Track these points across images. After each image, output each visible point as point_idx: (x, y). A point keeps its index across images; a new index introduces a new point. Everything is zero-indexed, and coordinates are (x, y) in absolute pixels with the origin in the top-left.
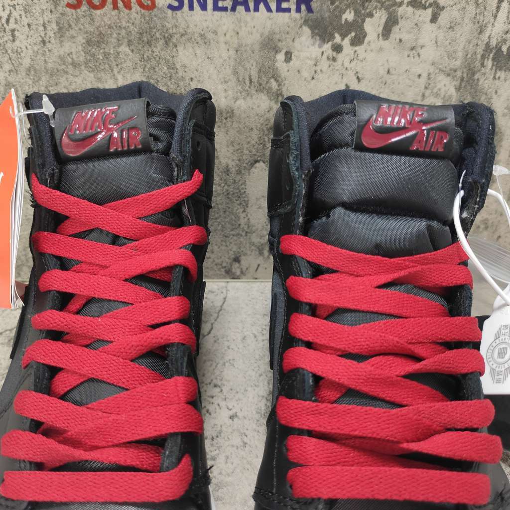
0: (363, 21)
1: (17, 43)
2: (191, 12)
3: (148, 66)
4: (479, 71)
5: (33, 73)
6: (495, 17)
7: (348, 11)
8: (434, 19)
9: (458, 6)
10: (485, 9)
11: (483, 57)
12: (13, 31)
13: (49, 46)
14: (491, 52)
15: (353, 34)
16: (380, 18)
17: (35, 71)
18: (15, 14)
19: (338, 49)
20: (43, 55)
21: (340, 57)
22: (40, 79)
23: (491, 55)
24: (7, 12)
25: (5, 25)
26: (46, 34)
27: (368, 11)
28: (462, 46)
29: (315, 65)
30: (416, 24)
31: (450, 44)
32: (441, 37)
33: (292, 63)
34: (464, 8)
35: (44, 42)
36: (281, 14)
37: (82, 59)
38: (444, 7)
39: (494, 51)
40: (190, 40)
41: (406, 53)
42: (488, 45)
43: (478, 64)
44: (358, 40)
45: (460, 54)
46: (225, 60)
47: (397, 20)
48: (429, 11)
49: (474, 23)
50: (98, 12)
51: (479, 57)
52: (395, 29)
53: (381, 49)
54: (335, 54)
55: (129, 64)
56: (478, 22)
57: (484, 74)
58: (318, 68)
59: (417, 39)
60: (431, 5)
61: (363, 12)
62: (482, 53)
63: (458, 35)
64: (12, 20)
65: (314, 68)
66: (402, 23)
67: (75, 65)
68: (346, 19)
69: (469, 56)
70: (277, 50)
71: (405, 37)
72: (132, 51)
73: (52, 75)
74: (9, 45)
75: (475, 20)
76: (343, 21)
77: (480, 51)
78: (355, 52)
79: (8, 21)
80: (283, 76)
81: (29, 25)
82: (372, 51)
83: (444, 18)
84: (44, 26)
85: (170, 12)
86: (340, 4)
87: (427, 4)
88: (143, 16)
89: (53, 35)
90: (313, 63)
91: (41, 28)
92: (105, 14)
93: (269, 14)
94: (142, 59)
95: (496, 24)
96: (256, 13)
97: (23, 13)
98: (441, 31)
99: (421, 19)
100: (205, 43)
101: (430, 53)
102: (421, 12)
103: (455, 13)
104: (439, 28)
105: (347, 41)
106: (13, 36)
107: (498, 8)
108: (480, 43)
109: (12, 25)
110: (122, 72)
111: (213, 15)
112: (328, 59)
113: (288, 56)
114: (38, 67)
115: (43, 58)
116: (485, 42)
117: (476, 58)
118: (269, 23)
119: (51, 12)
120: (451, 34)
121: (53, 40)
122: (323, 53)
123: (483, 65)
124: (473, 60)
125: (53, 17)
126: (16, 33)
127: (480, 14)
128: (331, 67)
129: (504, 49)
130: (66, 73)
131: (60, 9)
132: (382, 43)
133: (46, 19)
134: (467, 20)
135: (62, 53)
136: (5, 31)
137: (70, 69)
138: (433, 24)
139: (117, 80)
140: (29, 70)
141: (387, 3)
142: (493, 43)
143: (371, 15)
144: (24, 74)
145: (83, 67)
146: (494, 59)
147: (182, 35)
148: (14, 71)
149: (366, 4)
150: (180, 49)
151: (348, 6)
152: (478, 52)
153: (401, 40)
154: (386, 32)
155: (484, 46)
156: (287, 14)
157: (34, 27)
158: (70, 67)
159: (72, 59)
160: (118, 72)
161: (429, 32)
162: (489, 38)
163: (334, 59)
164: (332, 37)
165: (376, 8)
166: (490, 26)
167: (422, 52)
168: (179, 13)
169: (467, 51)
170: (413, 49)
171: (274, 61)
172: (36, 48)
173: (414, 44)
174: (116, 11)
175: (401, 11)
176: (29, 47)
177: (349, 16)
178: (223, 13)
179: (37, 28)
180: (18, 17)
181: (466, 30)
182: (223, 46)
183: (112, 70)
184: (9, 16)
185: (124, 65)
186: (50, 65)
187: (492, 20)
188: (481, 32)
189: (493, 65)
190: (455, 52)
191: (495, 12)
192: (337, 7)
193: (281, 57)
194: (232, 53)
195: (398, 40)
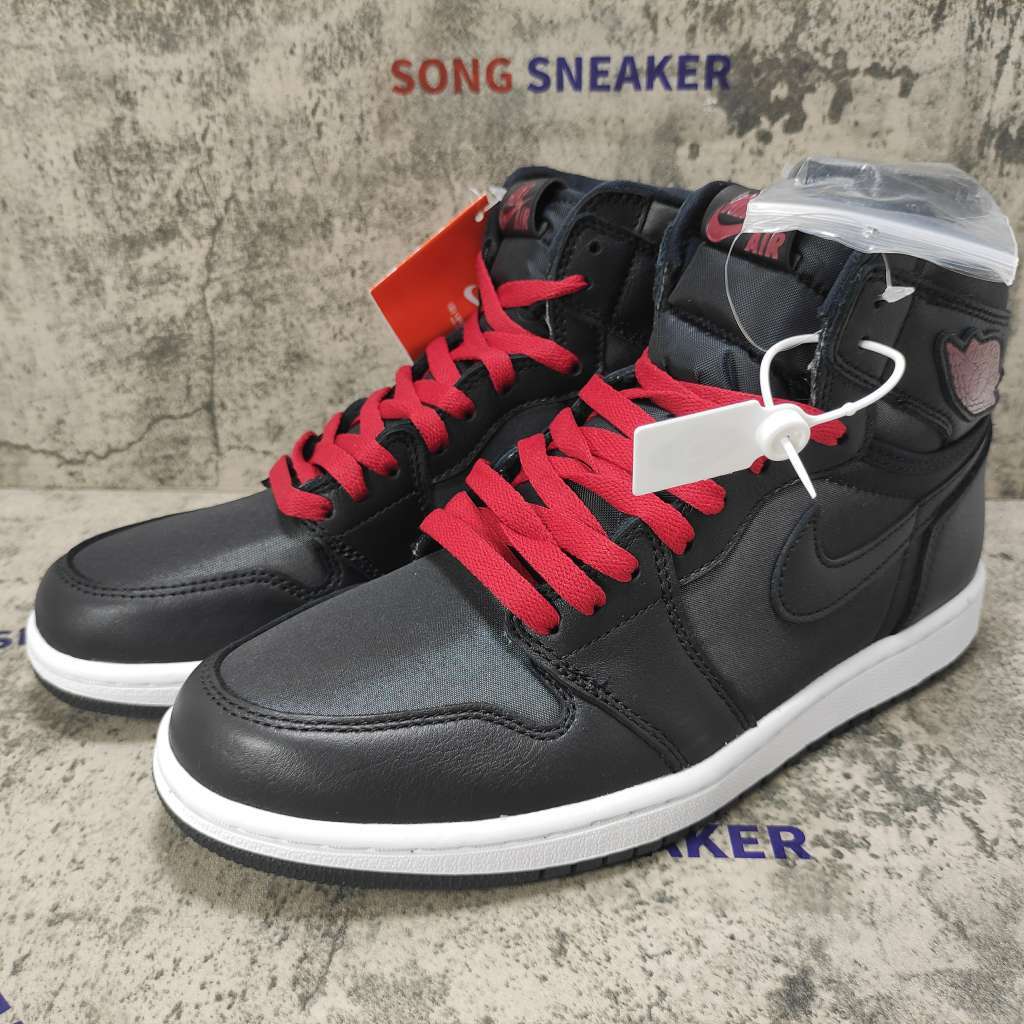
0: (802, 98)
1: (324, 141)
2: (560, 94)
3: (498, 169)
4: (977, 164)
5: (340, 181)
6: (996, 85)
7: (779, 86)
8: (905, 91)
9: (939, 73)
10: (979, 74)
11: (982, 144)
12: (319, 125)
13: (365, 144)
14: (993, 136)
15: (787, 117)
16: (826, 92)
17: (344, 179)
18: (325, 103)
19: (765, 137)
20: (357, 157)
21: (769, 149)
22: (349, 189)
23: (994, 141)
24: (314, 100)
25: (311, 119)
26: (363, 129)
27: (808, 84)
28: (948, 128)
29: (733, 161)
30: (879, 100)
31: (930, 126)
32: (916, 116)
33: (699, 160)
34: (948, 75)
35: (359, 139)
36: (684, 93)
37: (408, 162)
38: (918, 76)
39: (997, 135)
40: (556, 131)
41: (865, 141)
42: (987, 126)
43: (974, 154)
44: (795, 125)
45: (947, 140)
46: (604, 159)
47: (850, 94)
48: (897, 81)
49: (964, 95)
50: (435, 97)
51: (975, 143)
52: (849, 108)
53: (828, 137)
54: (761, 145)
55: (472, 166)
56: (971, 94)
57: (985, 168)
58: (737, 166)
59: (880, 121)
60: (899, 73)
61: (800, 85)
62: (979, 137)
63: (942, 113)
64: (319, 111)
65: (731, 167)
66: (857, 99)
67: (398, 169)
68: (777, 98)
69: (960, 143)
70: (678, 142)
71: (863, 117)
72: (478, 148)
73: (365, 185)
74: (313, 145)
75: (965, 91)
76: (772, 99)
77: (976, 134)
78: (791, 142)
79: (314, 112)
80: (686, 178)
81: (342, 117)
82: (814, 139)
83: (919, 89)
84: (362, 117)
85: (530, 95)
86: (769, 75)
87: (894, 71)
88: (495, 100)
89: (371, 131)
90: (730, 158)
91: (357, 121)
92: (442, 101)
93: (668, 92)
94: (490, 159)
95: (997, 96)
96: (650, 93)
97: (334, 101)
98: (916, 108)
99: (886, 91)
100: (578, 136)
101: (900, 140)
102: (883, 82)
103: (935, 83)
104: (913, 104)
105: (778, 127)
106: (319, 132)
107: (999, 73)
108: (975, 123)
109: (319, 117)
110: (462, 179)
111: (589, 97)
112: (752, 152)
113: (695, 151)
114: (347, 175)
115: (356, 162)
116: (983, 123)
117: (971, 147)
118: (666, 107)
119: (372, 99)
120: (931, 112)
121: (371, 137)
122: (743, 145)
123: (981, 155)
124: (967, 148)
125: (375, 106)
126: (324, 128)
127: (973, 81)
128: (756, 165)
129: (1013, 131)
130: (385, 181)
131: (384, 95)
132: (829, 127)
133: (365, 109)
134: (953, 92)
135: (382, 154)
136: (309, 125)
137: (391, 176)
138: (903, 100)
139: (452, 189)
140: (335, 178)
141: (835, 72)
142: (996, 122)
143: (812, 89)
144: (328, 184)
145: (409, 174)
146: (998, 147)
147: (547, 125)
148: (316, 179)
149: (805, 75)
150: (543, 144)
151: (779, 78)
152: (973, 136)
153: (856, 124)
154: (836, 112)
155: (981, 128)
156: (692, 93)
157: (347, 120)
158: (392, 173)
159: (396, 163)
160: (457, 179)
161: (898, 111)
162: (989, 115)
163: (760, 153)
164: (757, 122)
165: (819, 79)
166: (988, 100)
167: (890, 138)
168: (543, 95)
169: (956, 136)
170: (875, 135)
171: (674, 158)
172: (348, 148)
173: (876, 129)
174: (458, 96)
175: (856, 82)
176: (339, 147)
177: (781, 91)
178: (603, 94)
179: (352, 122)
180: (328, 108)
181: (953, 106)
182: (602, 138)
183: (448, 177)
184: (317, 105)
185: (465, 169)
186: (365, 171)
187: (991, 90)
188: (976, 108)
189: (997, 156)
190: (939, 137)
191: (994, 78)
192: (764, 80)
193: (683, 151)
194: (615, 147)
195: (852, 124)
